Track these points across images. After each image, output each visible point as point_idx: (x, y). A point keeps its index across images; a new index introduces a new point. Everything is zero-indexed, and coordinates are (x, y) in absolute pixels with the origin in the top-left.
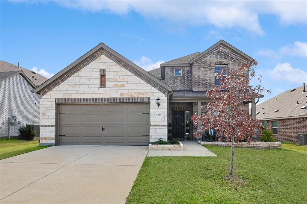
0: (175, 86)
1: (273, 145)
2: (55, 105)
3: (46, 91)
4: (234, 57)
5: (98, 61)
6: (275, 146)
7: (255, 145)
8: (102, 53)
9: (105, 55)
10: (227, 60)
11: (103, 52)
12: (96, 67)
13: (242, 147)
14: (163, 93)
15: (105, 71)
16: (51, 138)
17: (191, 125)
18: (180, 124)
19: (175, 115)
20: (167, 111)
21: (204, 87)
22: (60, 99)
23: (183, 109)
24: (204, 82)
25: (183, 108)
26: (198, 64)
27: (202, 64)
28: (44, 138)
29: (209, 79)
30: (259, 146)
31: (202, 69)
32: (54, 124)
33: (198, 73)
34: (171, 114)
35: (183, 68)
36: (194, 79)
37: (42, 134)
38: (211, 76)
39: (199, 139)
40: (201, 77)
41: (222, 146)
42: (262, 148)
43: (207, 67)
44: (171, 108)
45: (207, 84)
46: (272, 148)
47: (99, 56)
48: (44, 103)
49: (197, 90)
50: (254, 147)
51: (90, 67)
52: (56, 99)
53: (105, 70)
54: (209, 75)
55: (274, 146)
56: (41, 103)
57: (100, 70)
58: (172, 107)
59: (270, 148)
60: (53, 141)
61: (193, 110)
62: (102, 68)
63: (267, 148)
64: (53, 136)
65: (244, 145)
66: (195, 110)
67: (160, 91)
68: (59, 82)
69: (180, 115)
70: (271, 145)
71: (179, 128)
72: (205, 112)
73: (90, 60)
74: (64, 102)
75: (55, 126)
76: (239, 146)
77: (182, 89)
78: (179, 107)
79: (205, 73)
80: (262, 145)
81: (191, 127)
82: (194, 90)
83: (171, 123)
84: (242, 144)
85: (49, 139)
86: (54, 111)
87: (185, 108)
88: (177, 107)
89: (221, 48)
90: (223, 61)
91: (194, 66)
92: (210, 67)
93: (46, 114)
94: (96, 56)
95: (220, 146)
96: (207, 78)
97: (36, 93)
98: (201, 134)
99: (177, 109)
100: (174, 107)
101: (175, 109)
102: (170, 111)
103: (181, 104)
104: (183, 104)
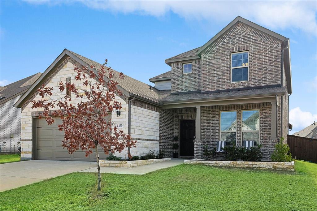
0: (183, 86)
1: (281, 167)
2: (32, 118)
3: (25, 105)
4: (259, 39)
5: (65, 70)
6: (285, 167)
7: (254, 166)
8: (68, 60)
9: (71, 62)
10: (248, 44)
11: (69, 58)
12: (63, 76)
13: (236, 168)
14: (123, 99)
15: (71, 80)
16: (28, 153)
20: (128, 121)
21: (216, 85)
22: (35, 112)
23: (193, 117)
24: (215, 79)
26: (208, 55)
27: (212, 55)
28: (24, 152)
29: (223, 74)
30: (261, 166)
31: (213, 61)
32: (31, 138)
33: (207, 67)
34: (179, 124)
35: (193, 62)
36: (203, 76)
37: (22, 148)
38: (225, 69)
40: (212, 72)
41: (209, 165)
42: (264, 170)
43: (220, 58)
45: (219, 82)
46: (279, 170)
47: (66, 64)
48: (24, 117)
49: (206, 91)
50: (253, 169)
51: (58, 77)
52: (32, 112)
53: (71, 78)
54: (222, 68)
55: (283, 168)
56: (22, 117)
57: (67, 78)
59: (276, 170)
60: (30, 156)
62: (68, 76)
63: (272, 170)
64: (30, 150)
65: (239, 164)
67: (121, 98)
68: (34, 95)
69: (191, 124)
70: (278, 166)
72: (216, 121)
73: (58, 69)
74: (38, 115)
75: (32, 140)
76: (232, 166)
77: (192, 90)
79: (217, 66)
80: (264, 166)
82: (202, 90)
83: (179, 137)
84: (236, 164)
85: (28, 154)
86: (30, 124)
87: (195, 114)
88: (185, 114)
89: (239, 28)
90: (242, 46)
91: (203, 59)
92: (224, 58)
93: (25, 128)
94: (63, 64)
95: (207, 165)
96: (220, 73)
97: (17, 107)
98: (199, 149)
99: (186, 117)
100: (183, 114)
101: (183, 117)
102: (177, 120)
103: (190, 110)
104: (193, 110)
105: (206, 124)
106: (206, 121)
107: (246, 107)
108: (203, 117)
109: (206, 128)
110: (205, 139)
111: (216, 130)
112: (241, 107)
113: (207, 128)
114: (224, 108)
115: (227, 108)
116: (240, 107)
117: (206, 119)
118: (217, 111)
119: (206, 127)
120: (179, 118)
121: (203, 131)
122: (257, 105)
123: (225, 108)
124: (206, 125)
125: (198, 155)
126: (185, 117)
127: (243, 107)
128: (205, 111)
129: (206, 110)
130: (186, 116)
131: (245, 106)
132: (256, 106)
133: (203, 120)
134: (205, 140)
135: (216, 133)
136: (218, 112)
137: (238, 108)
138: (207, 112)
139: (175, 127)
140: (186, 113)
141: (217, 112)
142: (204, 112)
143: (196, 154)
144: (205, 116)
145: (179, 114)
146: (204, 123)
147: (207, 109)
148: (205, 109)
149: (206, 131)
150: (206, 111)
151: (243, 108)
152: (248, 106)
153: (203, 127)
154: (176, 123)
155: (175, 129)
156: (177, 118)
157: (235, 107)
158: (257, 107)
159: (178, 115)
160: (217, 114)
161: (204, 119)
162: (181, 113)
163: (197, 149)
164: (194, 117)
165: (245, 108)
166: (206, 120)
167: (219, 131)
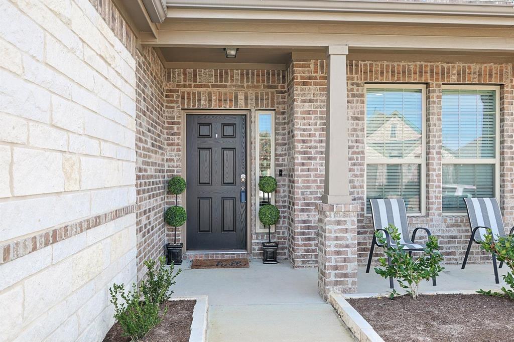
17: (283, 181)
18: (229, 179)
19: (205, 130)
23: (241, 103)
25: (241, 97)
34: (183, 126)
39: (336, 283)
44: (183, 98)
58: (187, 90)
61: (291, 107)
66: (307, 107)
69: (229, 131)
71: (223, 199)
78: (222, 90)
81: (283, 191)
83: (183, 176)
87: (251, 93)
88: (210, 90)
98: (347, 246)
99: (213, 103)
100: (200, 90)
101: (199, 100)
102: (175, 110)
103: (232, 76)
104: (242, 74)
105: (315, 130)
106: (316, 118)
107: (459, 74)
108: (304, 101)
109: (316, 147)
110: (308, 187)
111: (355, 156)
112: (443, 74)
113: (318, 145)
114: (382, 73)
115: (393, 72)
116: (437, 74)
117: (315, 112)
118: (355, 81)
119: (313, 144)
120: (183, 104)
121: (304, 159)
122: (494, 72)
123: (387, 72)
124: (314, 135)
125: (345, 275)
126: (210, 100)
127: (448, 73)
128: (310, 78)
129: (313, 75)
130: (214, 98)
131: (455, 72)
132: (491, 75)
133: (302, 113)
134: (311, 193)
135: (355, 167)
136: (360, 88)
137: (432, 76)
138: (316, 84)
139: (168, 139)
140: (213, 86)
141: (355, 87)
142: (304, 84)
143: (336, 268)
144: (310, 101)
145: (185, 86)
146: (304, 124)
147: (319, 74)
148: (309, 72)
149: (315, 159)
150: (316, 78)
151: (449, 77)
152: (464, 72)
153: (304, 141)
154: (173, 123)
155: (169, 145)
156: (177, 102)
157: (421, 72)
158: (496, 77)
159: (181, 90)
160: (355, 92)
161: (308, 112)
162: (193, 84)
163: (341, 246)
164: (246, 104)
165: (455, 78)
166: (313, 116)
167: (363, 158)
